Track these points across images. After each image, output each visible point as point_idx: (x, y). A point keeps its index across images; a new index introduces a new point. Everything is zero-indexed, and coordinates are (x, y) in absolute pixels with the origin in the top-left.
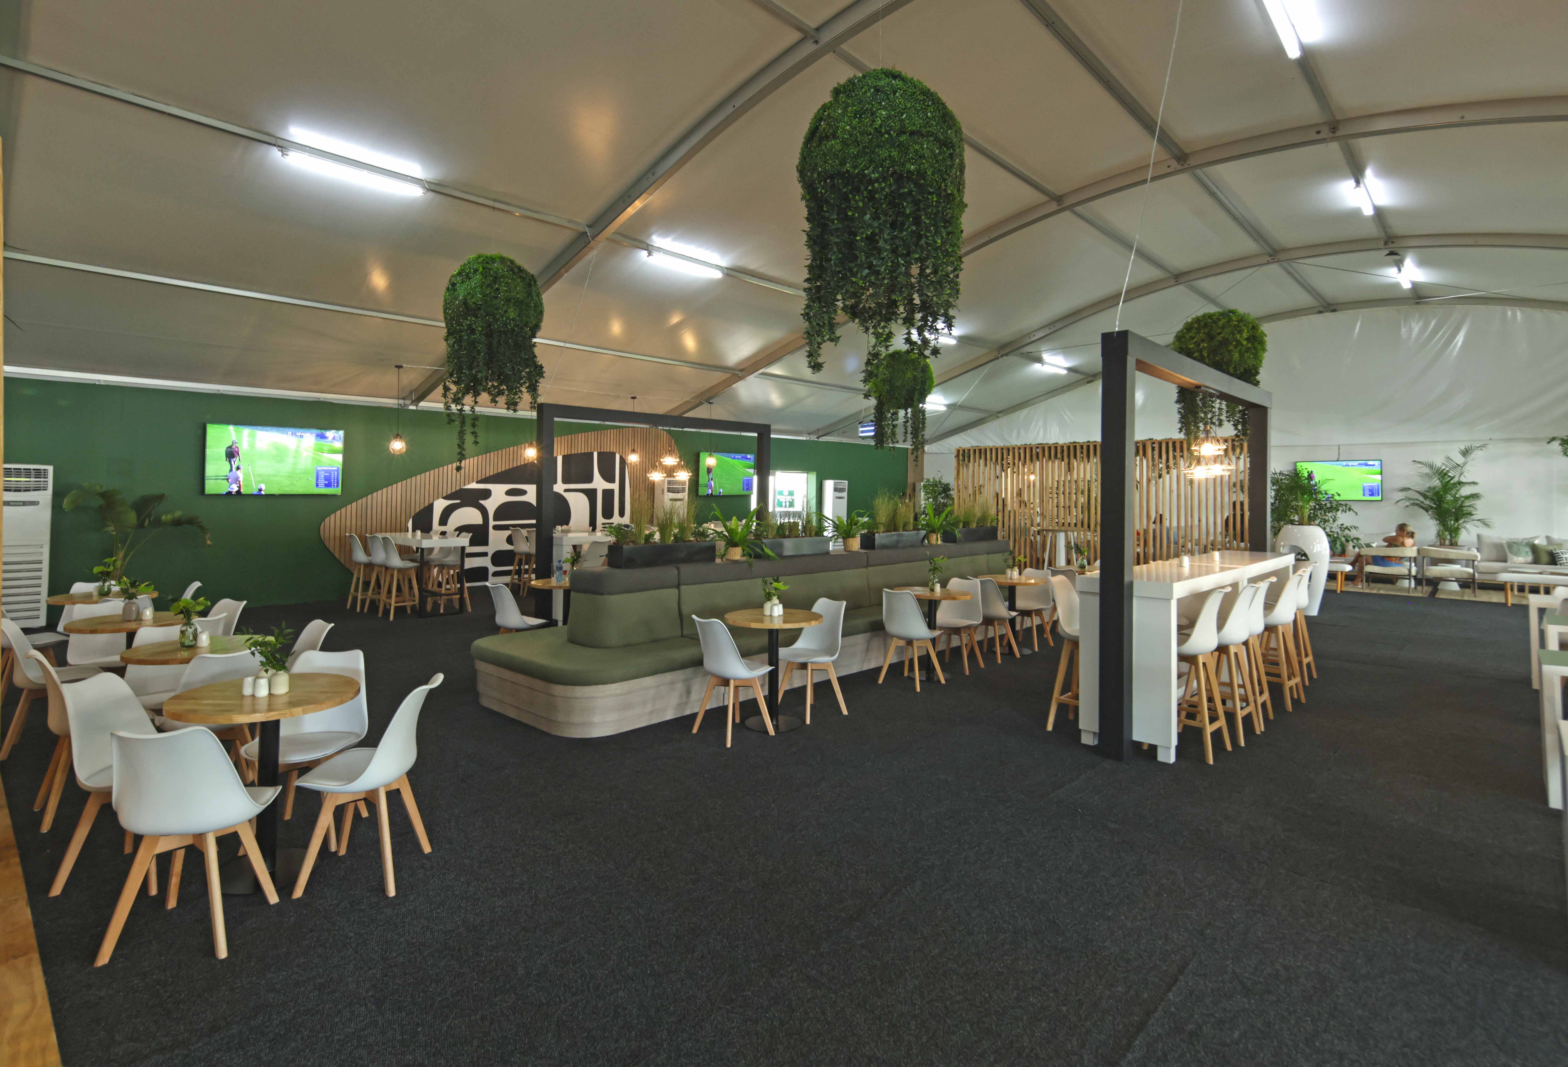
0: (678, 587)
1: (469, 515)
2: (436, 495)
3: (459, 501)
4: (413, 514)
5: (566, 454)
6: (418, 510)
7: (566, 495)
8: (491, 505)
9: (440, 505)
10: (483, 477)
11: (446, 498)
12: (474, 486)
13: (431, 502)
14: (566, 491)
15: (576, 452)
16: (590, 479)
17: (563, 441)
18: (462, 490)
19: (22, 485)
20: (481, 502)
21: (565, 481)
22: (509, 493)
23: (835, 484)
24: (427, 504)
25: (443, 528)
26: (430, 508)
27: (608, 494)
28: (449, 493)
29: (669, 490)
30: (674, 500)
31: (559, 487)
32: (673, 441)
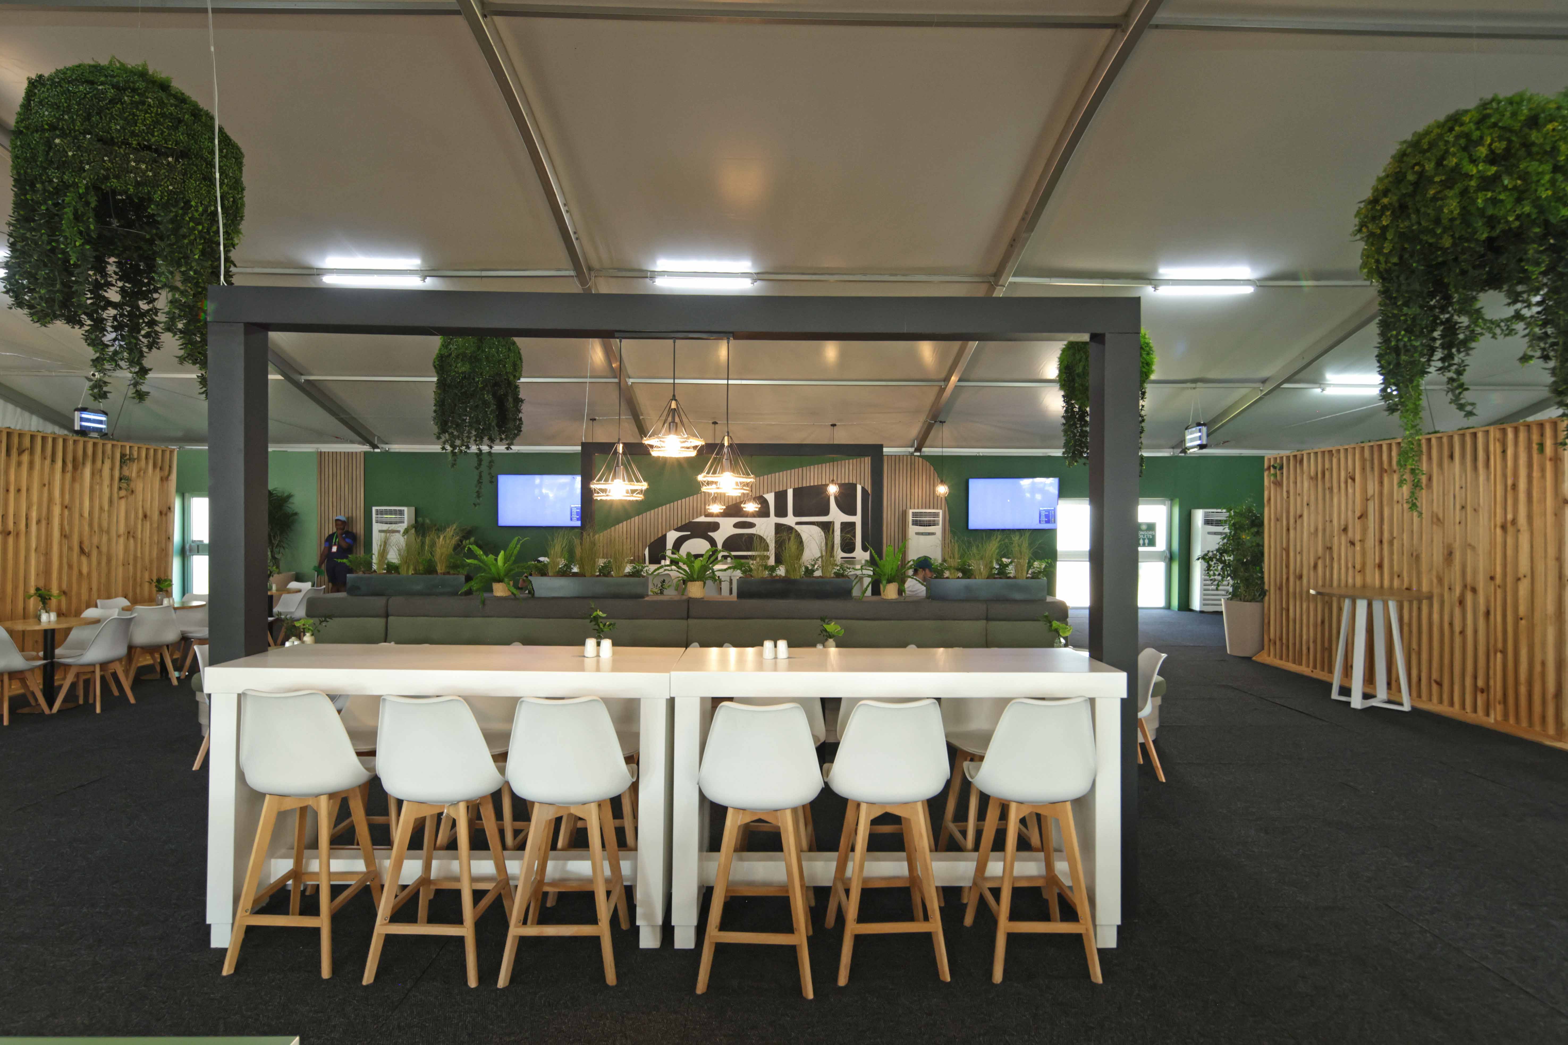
0: (387, 616)
1: (699, 546)
2: (668, 528)
3: (689, 533)
4: (648, 543)
5: (796, 486)
6: (652, 540)
7: (797, 528)
8: (720, 537)
9: (672, 536)
10: (711, 511)
11: (677, 530)
12: (703, 519)
13: (664, 533)
14: (798, 523)
15: (808, 485)
16: (826, 512)
17: (793, 474)
18: (690, 522)
19: (393, 520)
20: (709, 533)
21: (795, 514)
22: (736, 526)
23: (1206, 515)
24: (660, 535)
26: (664, 538)
27: (848, 528)
28: (679, 525)
29: (915, 523)
30: (922, 534)
31: (790, 520)
32: (932, 468)
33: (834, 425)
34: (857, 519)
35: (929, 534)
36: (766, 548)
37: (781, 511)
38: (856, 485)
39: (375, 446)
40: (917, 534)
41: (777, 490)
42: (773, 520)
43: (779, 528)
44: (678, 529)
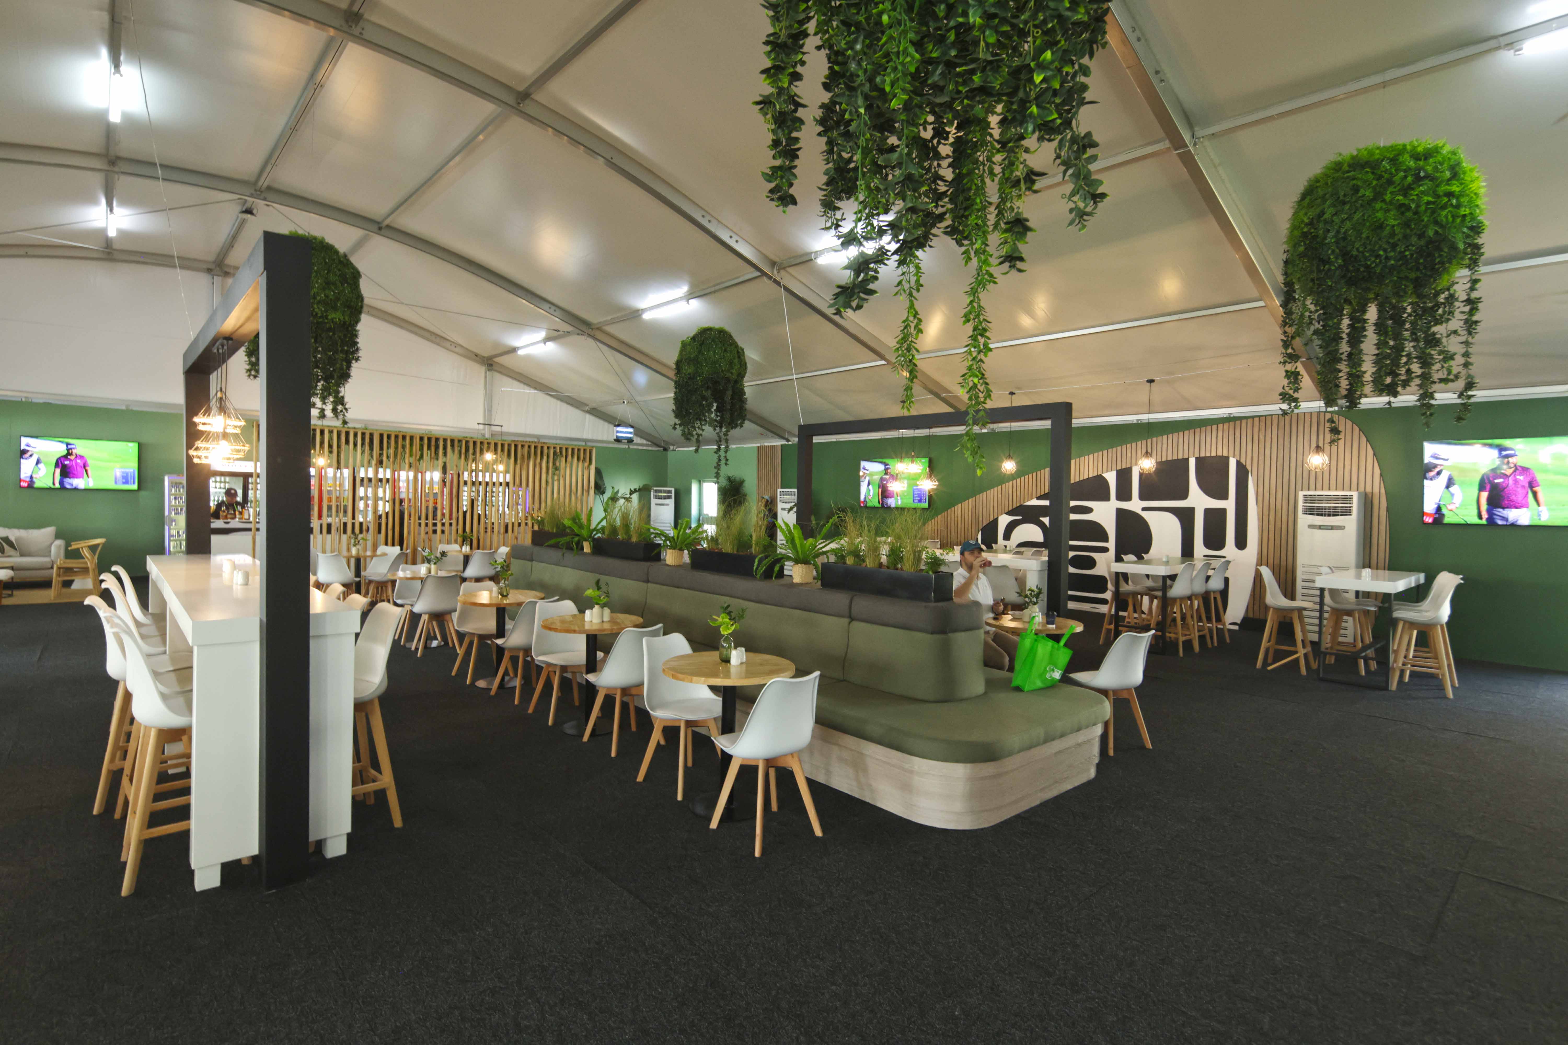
1: (1032, 531)
2: (999, 511)
3: (1021, 518)
4: (981, 527)
6: (984, 524)
7: (1145, 515)
9: (1004, 520)
10: (1042, 493)
12: (1034, 502)
13: (995, 517)
14: (1144, 509)
16: (1184, 494)
17: (1139, 447)
18: (1021, 506)
20: (1041, 519)
21: (1142, 497)
22: (1089, 510)
24: (992, 519)
25: (1006, 543)
26: (995, 522)
27: (1216, 515)
28: (1010, 509)
29: (1310, 511)
30: (1320, 527)
31: (1135, 505)
32: (1356, 429)
33: (1151, 381)
34: (1229, 505)
35: (1332, 528)
36: (1106, 539)
37: (1124, 494)
38: (1227, 458)
39: (788, 441)
40: (1311, 527)
41: (1119, 468)
42: (1114, 504)
43: (1122, 514)
44: (1009, 513)
